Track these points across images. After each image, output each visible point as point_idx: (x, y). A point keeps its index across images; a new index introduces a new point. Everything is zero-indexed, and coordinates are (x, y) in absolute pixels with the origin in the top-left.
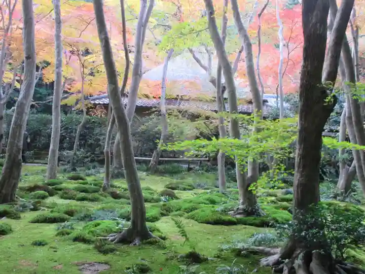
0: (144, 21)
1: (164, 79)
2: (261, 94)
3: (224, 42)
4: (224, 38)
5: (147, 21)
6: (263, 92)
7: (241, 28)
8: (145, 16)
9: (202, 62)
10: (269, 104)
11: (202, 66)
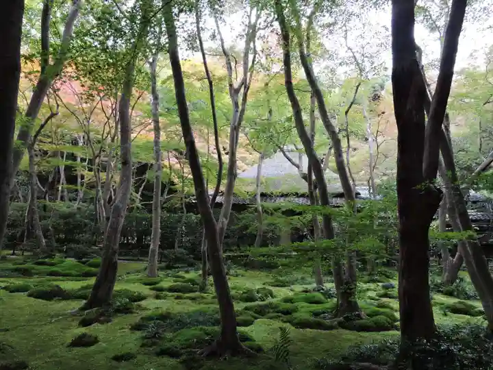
0: (236, 124)
1: (258, 177)
2: (352, 187)
3: (313, 140)
4: (313, 136)
5: (239, 124)
6: (355, 185)
7: (328, 125)
8: (237, 120)
9: (294, 160)
10: (362, 196)
11: (293, 164)
